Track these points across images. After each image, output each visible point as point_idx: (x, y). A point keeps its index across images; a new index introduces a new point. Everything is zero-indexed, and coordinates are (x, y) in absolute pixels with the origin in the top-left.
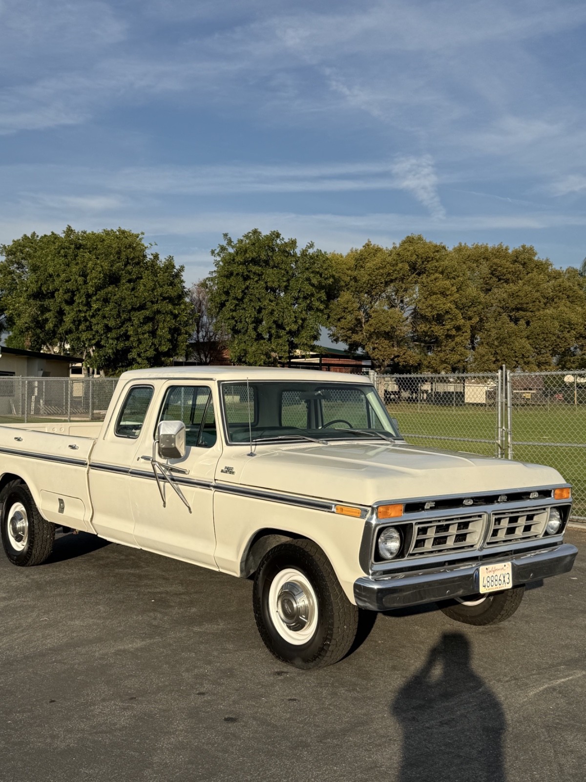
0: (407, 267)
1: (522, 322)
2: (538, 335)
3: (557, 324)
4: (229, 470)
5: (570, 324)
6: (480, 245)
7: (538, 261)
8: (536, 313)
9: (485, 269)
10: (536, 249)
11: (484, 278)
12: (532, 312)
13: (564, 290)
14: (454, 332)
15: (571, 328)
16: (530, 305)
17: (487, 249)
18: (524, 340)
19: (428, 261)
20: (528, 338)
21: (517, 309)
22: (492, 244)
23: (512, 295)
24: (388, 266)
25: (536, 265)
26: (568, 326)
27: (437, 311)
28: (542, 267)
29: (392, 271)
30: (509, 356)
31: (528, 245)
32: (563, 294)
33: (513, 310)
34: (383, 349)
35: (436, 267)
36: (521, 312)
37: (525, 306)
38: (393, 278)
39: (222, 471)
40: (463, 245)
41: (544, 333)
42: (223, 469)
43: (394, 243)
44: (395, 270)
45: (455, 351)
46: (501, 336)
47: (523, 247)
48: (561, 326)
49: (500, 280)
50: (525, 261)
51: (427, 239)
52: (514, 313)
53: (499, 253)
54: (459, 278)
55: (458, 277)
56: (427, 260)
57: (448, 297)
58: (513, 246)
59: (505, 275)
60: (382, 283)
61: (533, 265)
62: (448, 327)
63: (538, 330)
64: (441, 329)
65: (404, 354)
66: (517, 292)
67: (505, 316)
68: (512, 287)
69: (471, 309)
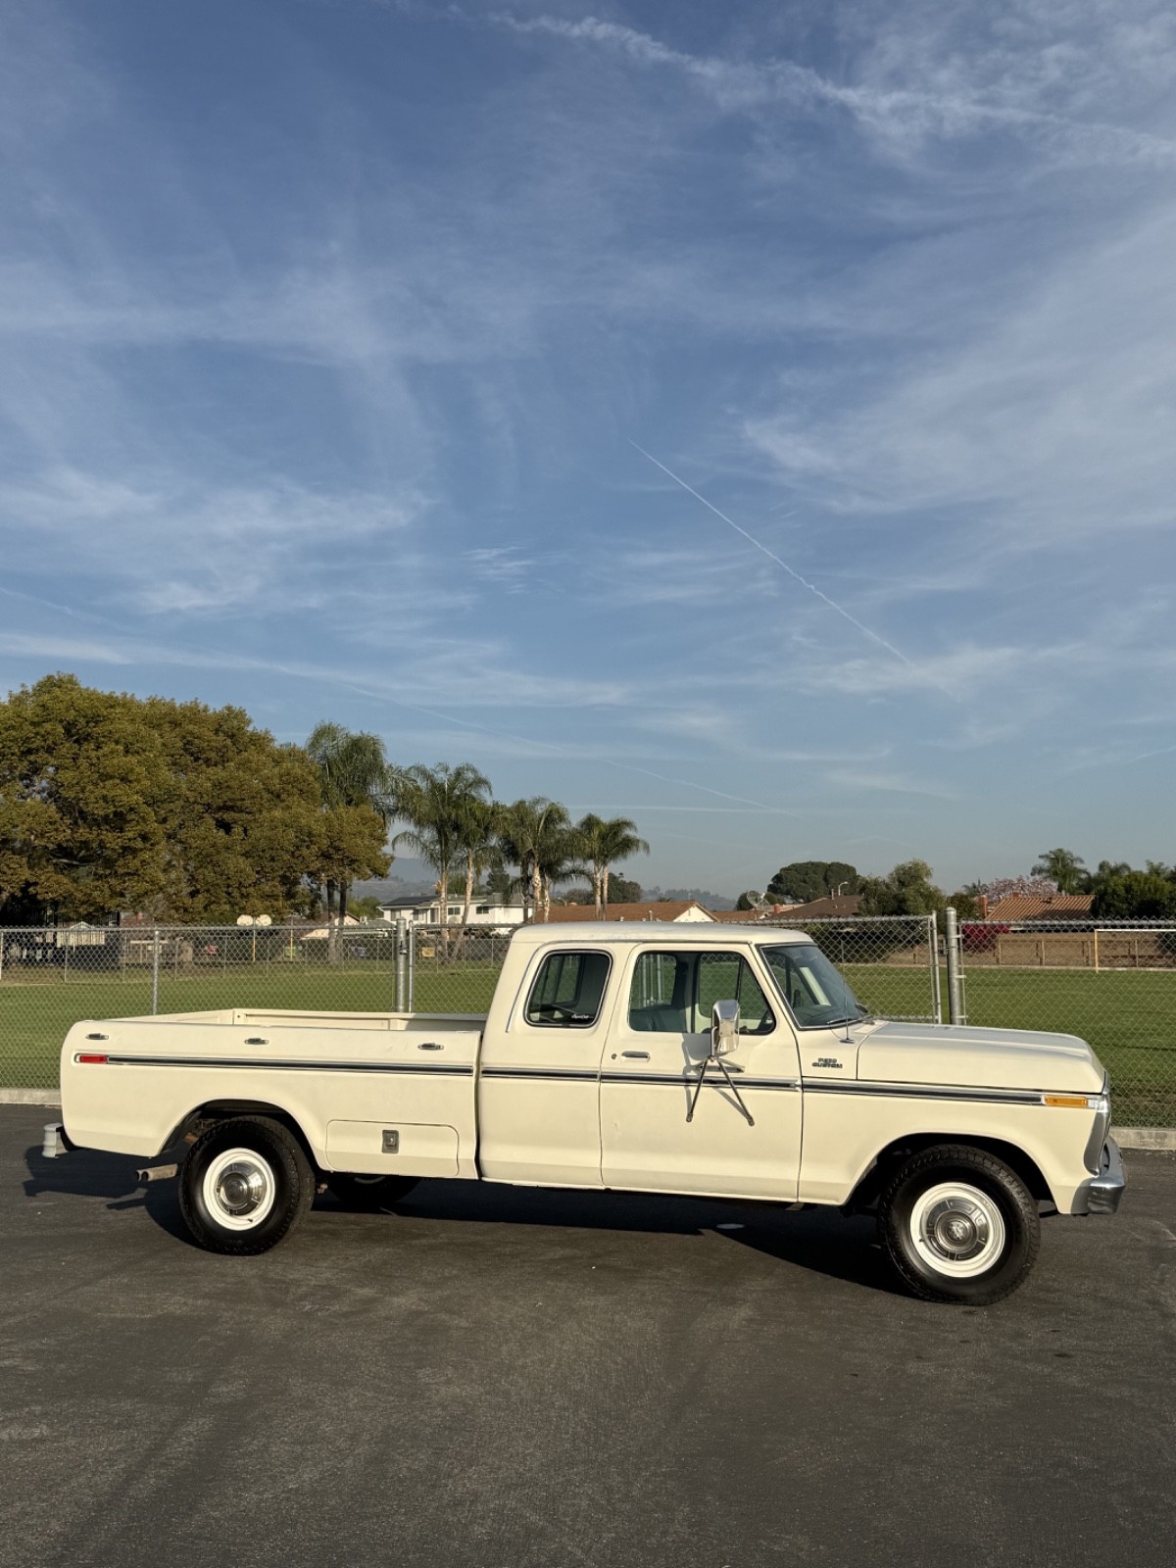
0: (61, 730)
1: (237, 830)
2: (263, 851)
3: (292, 834)
4: (828, 1063)
5: (310, 835)
6: (158, 698)
7: (253, 734)
8: (257, 816)
9: (173, 738)
10: (249, 714)
11: (172, 756)
12: (249, 813)
13: (295, 782)
14: (139, 844)
15: (311, 841)
16: (247, 803)
17: (173, 708)
18: (241, 859)
19: (96, 722)
20: (246, 855)
21: (225, 808)
22: (181, 700)
23: (218, 785)
24: (27, 727)
25: (251, 740)
26: (307, 839)
27: (115, 806)
28: (260, 742)
29: (33, 735)
30: (217, 885)
31: (236, 706)
32: (293, 787)
33: (219, 809)
34: (9, 872)
35: (110, 732)
36: (232, 814)
37: (239, 803)
38: (34, 746)
39: (815, 1065)
40: (128, 696)
41: (272, 849)
42: (817, 1061)
43: (23, 685)
44: (37, 734)
45: (139, 875)
46: (204, 853)
47: (229, 708)
48: (297, 837)
49: (197, 759)
50: (235, 731)
51: (85, 683)
52: (220, 814)
53: (194, 714)
54: (147, 753)
55: (144, 751)
56: (96, 720)
57: (132, 785)
58: (216, 706)
59: (205, 753)
60: (13, 754)
61: (247, 739)
62: (130, 835)
63: (263, 844)
64: (119, 837)
65: (48, 880)
66: (226, 782)
67: (210, 821)
68: (218, 773)
69: (165, 805)
